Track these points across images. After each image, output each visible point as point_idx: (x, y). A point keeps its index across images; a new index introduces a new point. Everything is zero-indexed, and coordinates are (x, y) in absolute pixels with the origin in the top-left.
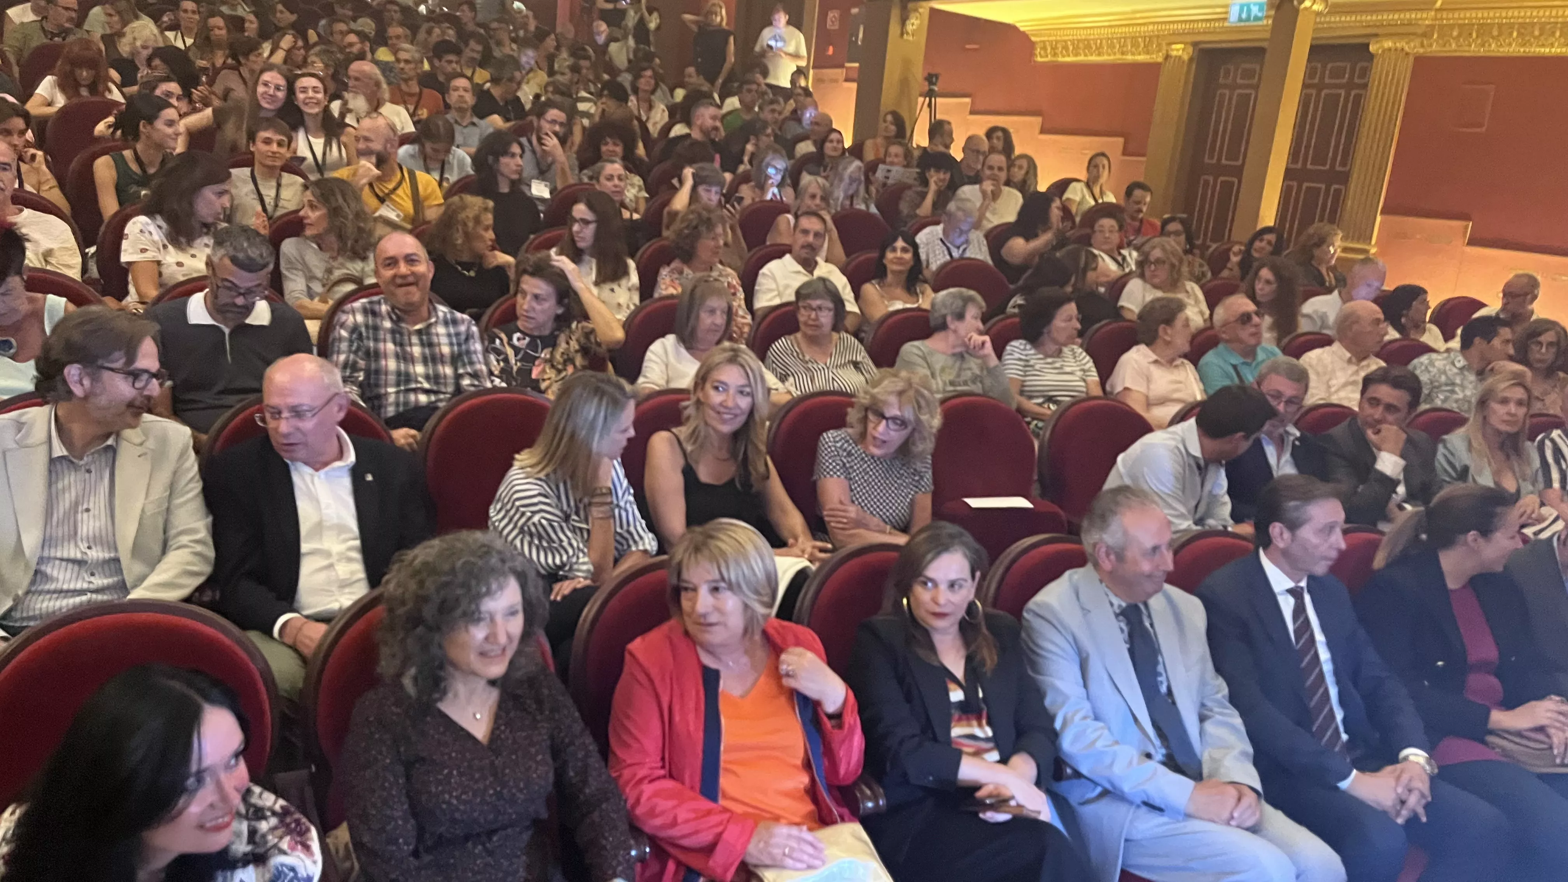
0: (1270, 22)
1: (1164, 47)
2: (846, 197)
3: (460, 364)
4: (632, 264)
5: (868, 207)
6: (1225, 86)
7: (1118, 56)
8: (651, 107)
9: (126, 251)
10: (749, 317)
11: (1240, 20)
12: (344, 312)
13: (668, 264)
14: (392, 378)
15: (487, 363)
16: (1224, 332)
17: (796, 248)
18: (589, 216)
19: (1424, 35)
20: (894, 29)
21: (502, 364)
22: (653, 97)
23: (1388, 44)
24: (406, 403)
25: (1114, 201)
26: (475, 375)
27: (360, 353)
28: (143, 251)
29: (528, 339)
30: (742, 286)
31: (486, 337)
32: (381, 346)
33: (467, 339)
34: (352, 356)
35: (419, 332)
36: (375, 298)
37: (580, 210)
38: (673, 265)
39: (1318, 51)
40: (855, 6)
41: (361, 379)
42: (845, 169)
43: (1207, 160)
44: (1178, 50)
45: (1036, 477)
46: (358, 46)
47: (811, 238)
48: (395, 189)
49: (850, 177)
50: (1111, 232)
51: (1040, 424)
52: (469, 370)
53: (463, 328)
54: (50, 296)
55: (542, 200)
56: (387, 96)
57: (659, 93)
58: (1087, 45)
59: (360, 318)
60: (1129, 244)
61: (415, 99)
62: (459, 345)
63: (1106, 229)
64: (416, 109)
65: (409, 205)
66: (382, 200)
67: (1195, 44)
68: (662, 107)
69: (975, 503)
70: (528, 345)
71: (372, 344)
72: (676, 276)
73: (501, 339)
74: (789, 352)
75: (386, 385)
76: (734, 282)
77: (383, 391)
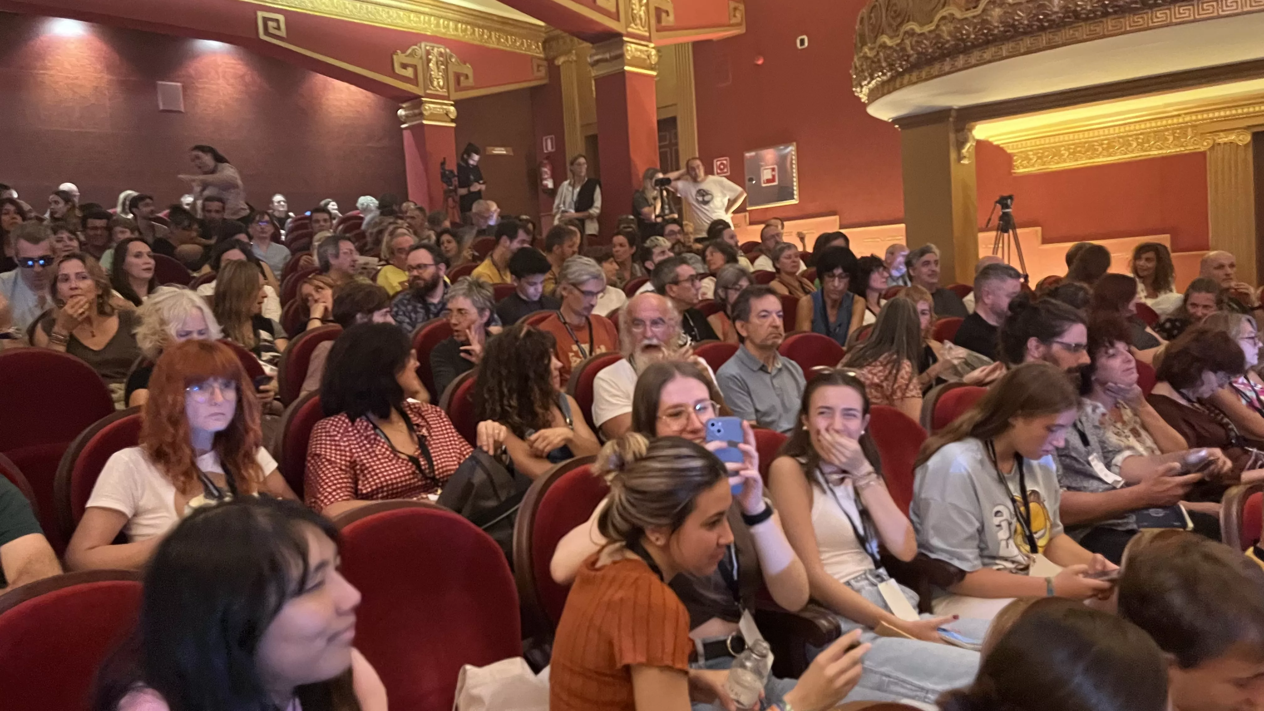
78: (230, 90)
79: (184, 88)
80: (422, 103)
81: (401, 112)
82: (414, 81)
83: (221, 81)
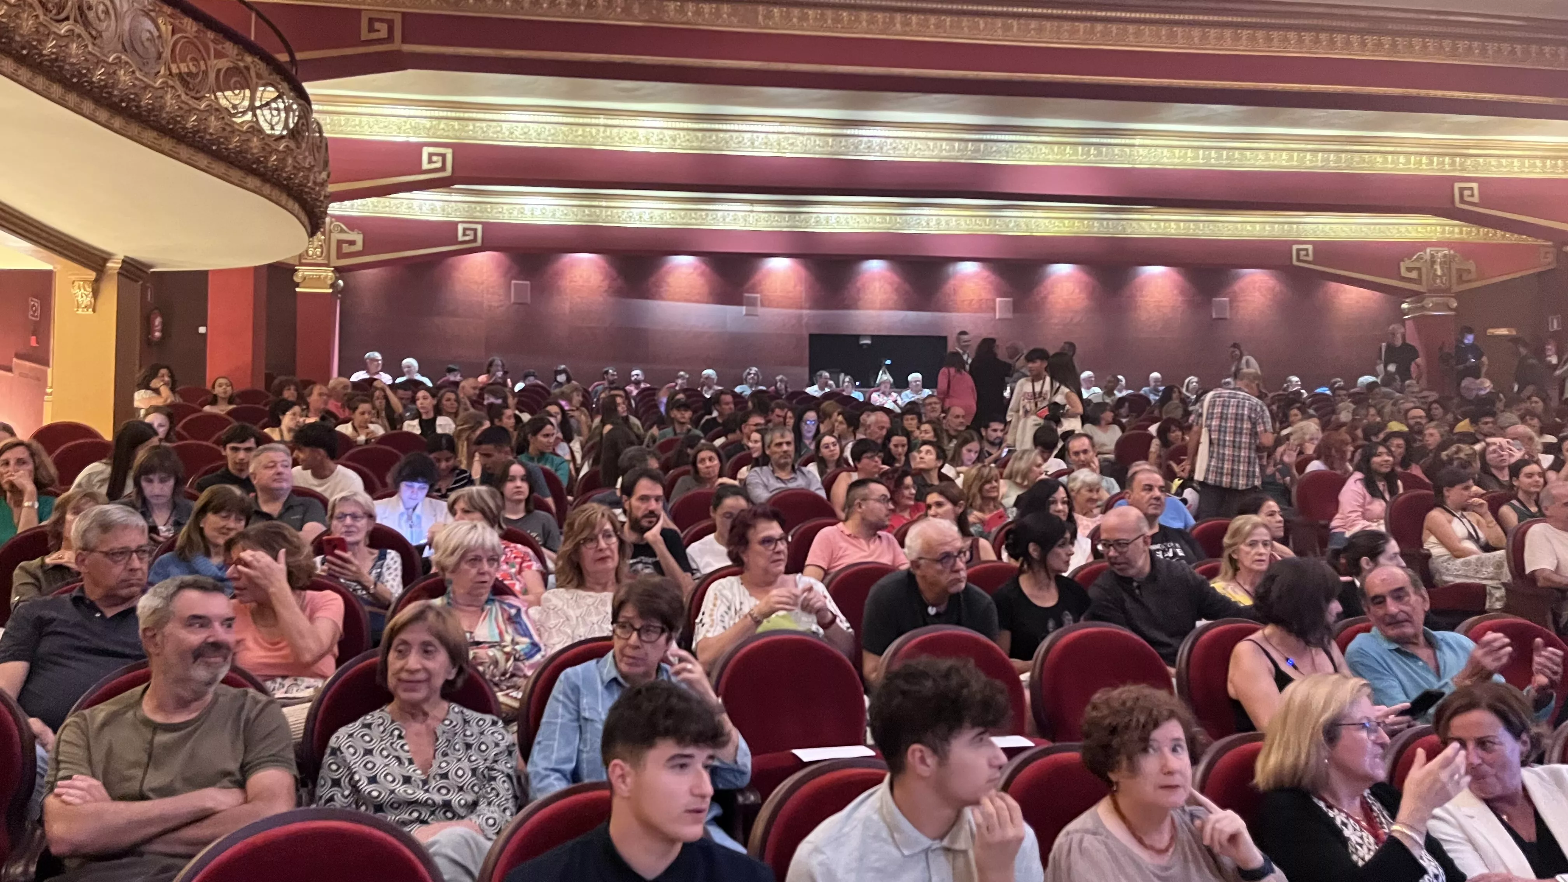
79: (1231, 301)
81: (1405, 306)
82: (1418, 281)
83: (1257, 294)
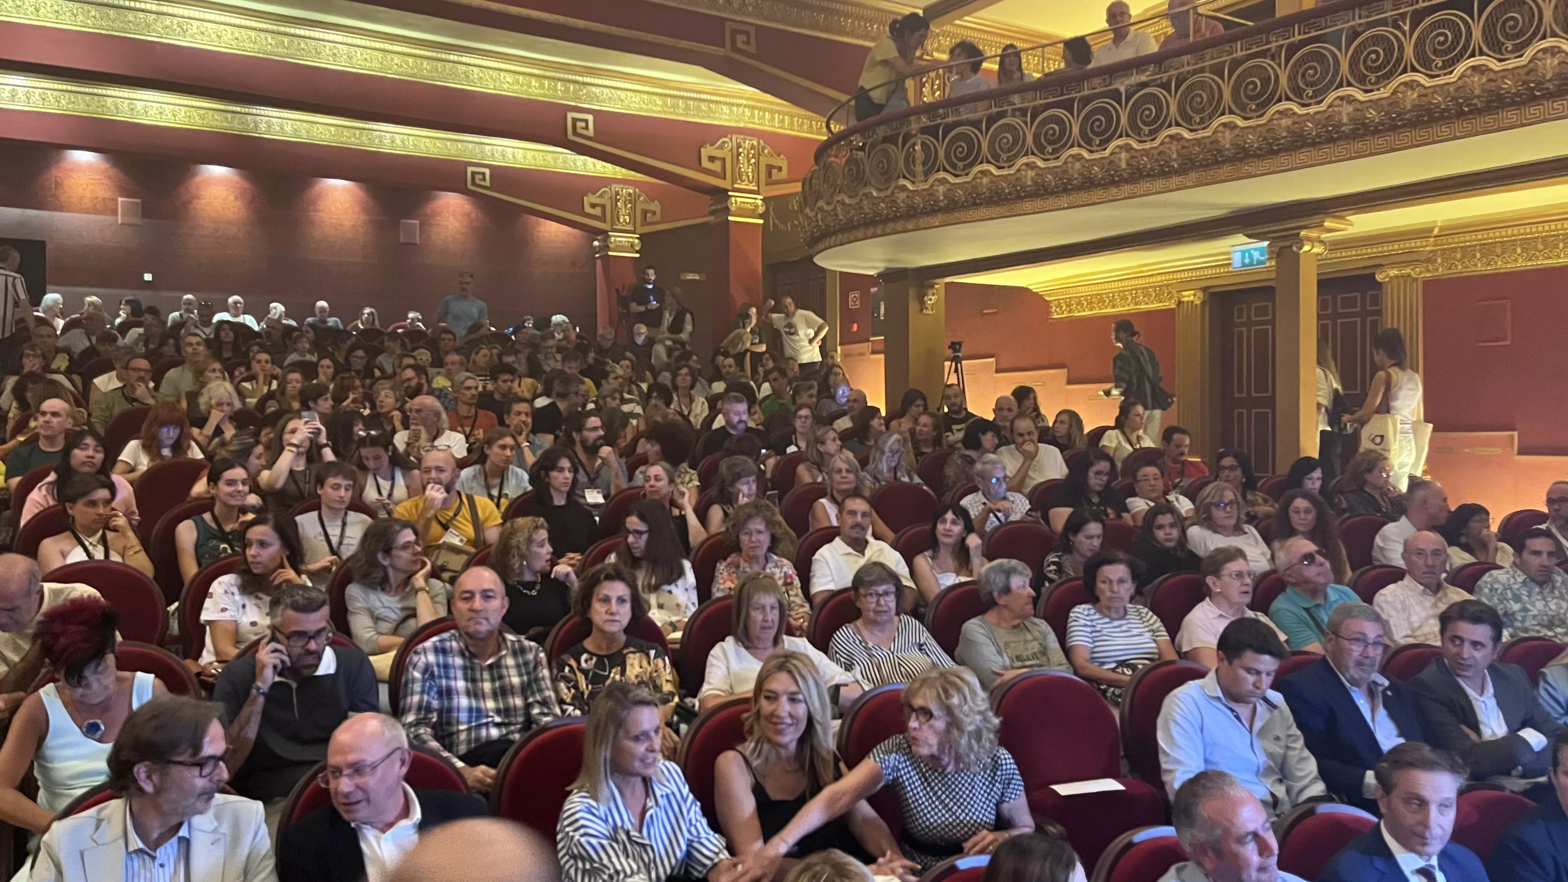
0: (1273, 263)
1: (1176, 295)
2: (889, 470)
3: (529, 693)
4: (687, 565)
5: (911, 478)
6: (1241, 325)
7: (1132, 307)
8: (692, 401)
9: (207, 609)
10: (807, 605)
11: (1244, 265)
12: (416, 653)
13: (725, 559)
14: (463, 716)
15: (556, 691)
16: (1290, 576)
17: (846, 530)
18: (643, 527)
19: (1428, 261)
20: (913, 306)
21: (573, 691)
22: (693, 392)
23: (1393, 272)
24: (477, 739)
25: (1152, 445)
26: (544, 703)
27: (432, 694)
28: (224, 610)
29: (595, 659)
30: (798, 575)
31: (554, 664)
32: (453, 683)
33: (535, 668)
34: (426, 697)
35: (490, 667)
36: (445, 635)
37: (633, 522)
38: (729, 560)
39: (1325, 285)
40: (874, 287)
41: (434, 720)
42: (885, 442)
43: (1237, 395)
44: (1188, 296)
45: (1122, 753)
46: (416, 380)
47: (859, 518)
48: (456, 515)
49: (891, 451)
50: (1156, 479)
51: (1117, 692)
52: (538, 698)
53: (530, 656)
54: (140, 675)
55: (596, 506)
56: (446, 425)
57: (698, 386)
58: (1100, 299)
59: (431, 658)
60: (1175, 486)
61: (471, 421)
62: (528, 674)
63: (1151, 477)
64: (472, 430)
65: (470, 530)
66: (446, 527)
67: (1204, 289)
68: (702, 399)
69: (1064, 789)
70: (596, 665)
71: (444, 682)
72: (733, 570)
73: (570, 666)
74: (851, 641)
75: (458, 723)
76: (790, 572)
77: (455, 729)
78: (457, 224)
79: (421, 224)
80: (609, 236)
81: (596, 243)
82: (602, 218)
